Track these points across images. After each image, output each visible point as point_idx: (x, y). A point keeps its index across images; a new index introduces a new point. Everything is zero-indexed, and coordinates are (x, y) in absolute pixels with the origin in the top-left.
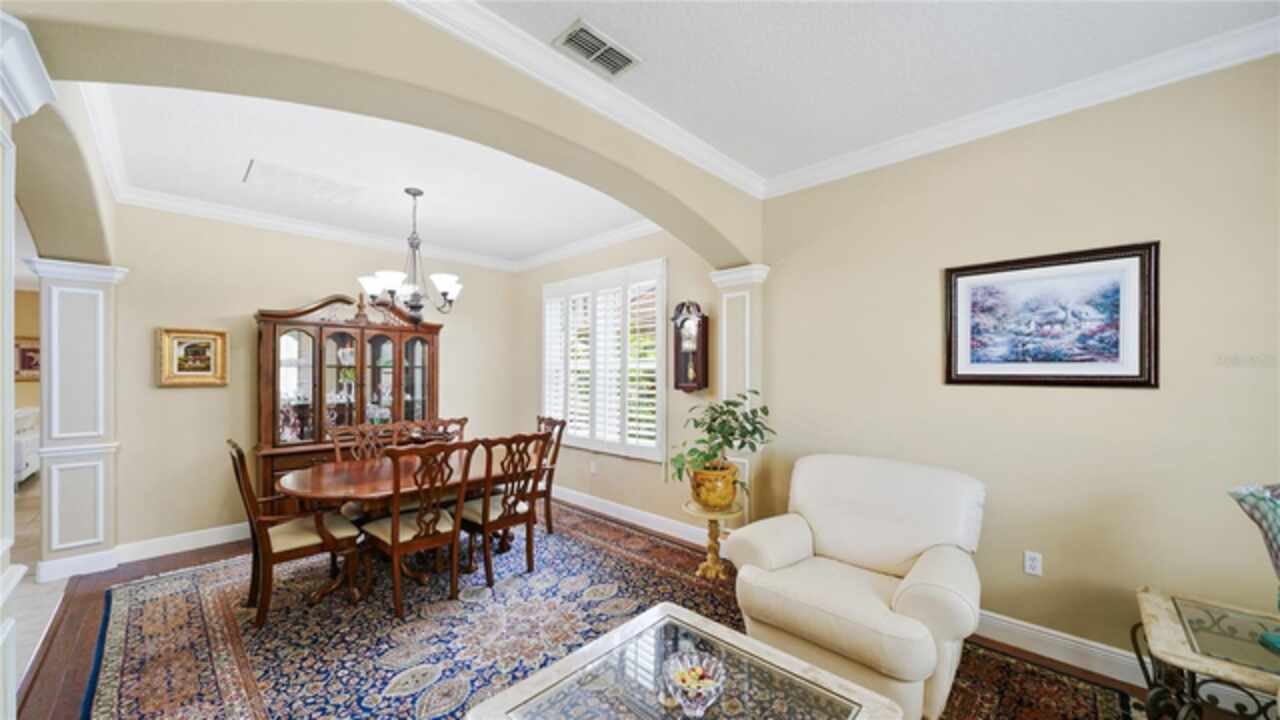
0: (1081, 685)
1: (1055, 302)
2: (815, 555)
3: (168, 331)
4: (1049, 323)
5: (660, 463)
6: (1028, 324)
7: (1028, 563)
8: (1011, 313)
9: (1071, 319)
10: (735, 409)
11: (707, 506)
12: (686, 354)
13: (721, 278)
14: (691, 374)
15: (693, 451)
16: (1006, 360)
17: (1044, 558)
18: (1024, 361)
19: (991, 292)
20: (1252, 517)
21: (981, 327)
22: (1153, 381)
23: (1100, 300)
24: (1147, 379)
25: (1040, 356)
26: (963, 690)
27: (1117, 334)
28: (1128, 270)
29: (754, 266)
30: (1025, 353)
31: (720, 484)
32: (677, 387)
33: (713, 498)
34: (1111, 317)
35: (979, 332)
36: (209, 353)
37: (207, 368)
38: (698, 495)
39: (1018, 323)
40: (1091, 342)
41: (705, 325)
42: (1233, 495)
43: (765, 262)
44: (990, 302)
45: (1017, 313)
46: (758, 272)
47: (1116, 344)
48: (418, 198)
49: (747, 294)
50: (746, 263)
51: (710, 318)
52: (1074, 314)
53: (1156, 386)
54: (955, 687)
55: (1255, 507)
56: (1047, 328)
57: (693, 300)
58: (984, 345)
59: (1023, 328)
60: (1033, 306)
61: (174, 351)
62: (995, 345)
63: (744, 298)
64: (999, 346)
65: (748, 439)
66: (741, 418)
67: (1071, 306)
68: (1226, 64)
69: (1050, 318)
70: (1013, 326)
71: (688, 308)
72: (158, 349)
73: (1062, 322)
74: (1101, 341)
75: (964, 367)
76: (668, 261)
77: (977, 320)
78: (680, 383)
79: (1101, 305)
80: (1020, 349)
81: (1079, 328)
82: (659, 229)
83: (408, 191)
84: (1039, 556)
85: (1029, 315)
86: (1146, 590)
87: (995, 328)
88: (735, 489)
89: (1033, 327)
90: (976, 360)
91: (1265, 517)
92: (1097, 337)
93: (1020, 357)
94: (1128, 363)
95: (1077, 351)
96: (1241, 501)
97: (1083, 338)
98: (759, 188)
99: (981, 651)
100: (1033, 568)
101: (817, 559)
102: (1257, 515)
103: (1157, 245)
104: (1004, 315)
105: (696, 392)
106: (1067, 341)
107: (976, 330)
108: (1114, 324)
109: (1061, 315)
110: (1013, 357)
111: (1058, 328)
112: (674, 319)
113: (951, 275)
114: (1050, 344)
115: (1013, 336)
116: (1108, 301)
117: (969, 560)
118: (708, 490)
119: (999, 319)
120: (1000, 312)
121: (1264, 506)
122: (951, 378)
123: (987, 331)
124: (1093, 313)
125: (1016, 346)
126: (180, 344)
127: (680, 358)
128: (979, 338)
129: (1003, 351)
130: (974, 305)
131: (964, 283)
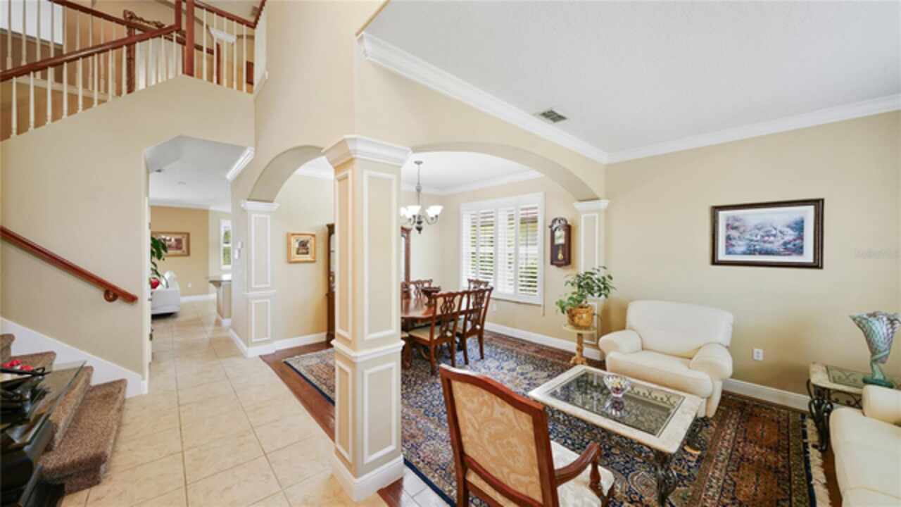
0: (782, 411)
1: (771, 226)
2: (643, 349)
3: (293, 235)
4: (768, 236)
5: (539, 306)
6: (756, 236)
7: (755, 354)
8: (749, 229)
9: (779, 234)
10: (592, 276)
11: (577, 326)
12: (558, 246)
13: (579, 206)
14: (560, 256)
15: (571, 298)
16: (744, 253)
17: (764, 353)
18: (754, 254)
19: (736, 219)
20: (859, 326)
21: (731, 237)
22: (820, 265)
23: (794, 226)
24: (817, 264)
25: (763, 252)
26: (721, 410)
27: (802, 243)
28: (809, 212)
29: (602, 201)
30: (755, 250)
31: (584, 316)
32: (552, 263)
33: (582, 323)
34: (799, 234)
35: (730, 239)
36: (308, 245)
37: (307, 253)
38: (573, 320)
39: (751, 235)
40: (789, 246)
41: (569, 229)
42: (851, 317)
43: (607, 198)
44: (736, 224)
45: (750, 231)
46: (603, 204)
47: (802, 248)
48: (421, 165)
49: (597, 215)
50: (597, 199)
51: (573, 226)
52: (781, 232)
53: (822, 268)
54: (718, 409)
55: (860, 322)
56: (766, 238)
57: (563, 216)
58: (733, 246)
59: (754, 238)
60: (759, 227)
61: (296, 245)
62: (739, 246)
63: (594, 217)
64: (741, 246)
65: (602, 292)
66: (596, 281)
67: (779, 228)
68: (857, 116)
69: (768, 233)
70: (748, 237)
71: (559, 221)
72: (289, 244)
73: (775, 236)
74: (794, 245)
75: (722, 256)
76: (545, 194)
77: (729, 233)
78: (554, 261)
79: (795, 228)
80: (752, 248)
81: (783, 239)
82: (543, 175)
83: (416, 162)
84: (761, 351)
85: (757, 231)
86: (814, 363)
87: (739, 237)
88: (592, 319)
89: (759, 237)
90: (729, 253)
91: (864, 326)
92: (792, 243)
93: (752, 252)
94: (808, 257)
95: (782, 250)
96: (854, 319)
97: (785, 244)
98: (604, 159)
99: (730, 397)
100: (758, 357)
101: (645, 352)
102: (861, 326)
103: (823, 200)
104: (744, 231)
105: (564, 267)
106: (777, 245)
107: (728, 238)
108: (801, 237)
109: (774, 232)
110: (748, 252)
111: (772, 238)
112: (551, 227)
113: (716, 209)
114: (768, 246)
115: (748, 242)
116: (797, 227)
117: (726, 350)
118: (579, 318)
119: (741, 233)
120: (742, 229)
121: (864, 322)
122: (715, 262)
123: (734, 239)
124: (791, 232)
125: (750, 247)
126: (297, 240)
127: (554, 248)
128: (729, 242)
129: (743, 249)
130: (728, 225)
131: (722, 215)
